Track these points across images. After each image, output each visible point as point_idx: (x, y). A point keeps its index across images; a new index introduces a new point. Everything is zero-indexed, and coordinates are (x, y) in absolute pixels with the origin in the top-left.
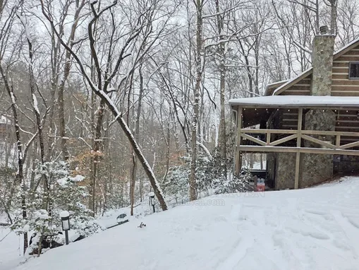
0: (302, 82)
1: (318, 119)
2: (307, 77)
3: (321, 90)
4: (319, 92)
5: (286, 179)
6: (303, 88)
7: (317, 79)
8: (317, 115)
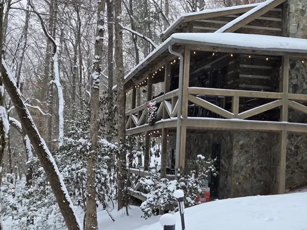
0: (269, 14)
1: (300, 77)
2: (277, 7)
3: (302, 29)
4: (300, 33)
5: (245, 178)
6: (270, 24)
7: (296, 11)
8: (298, 69)
